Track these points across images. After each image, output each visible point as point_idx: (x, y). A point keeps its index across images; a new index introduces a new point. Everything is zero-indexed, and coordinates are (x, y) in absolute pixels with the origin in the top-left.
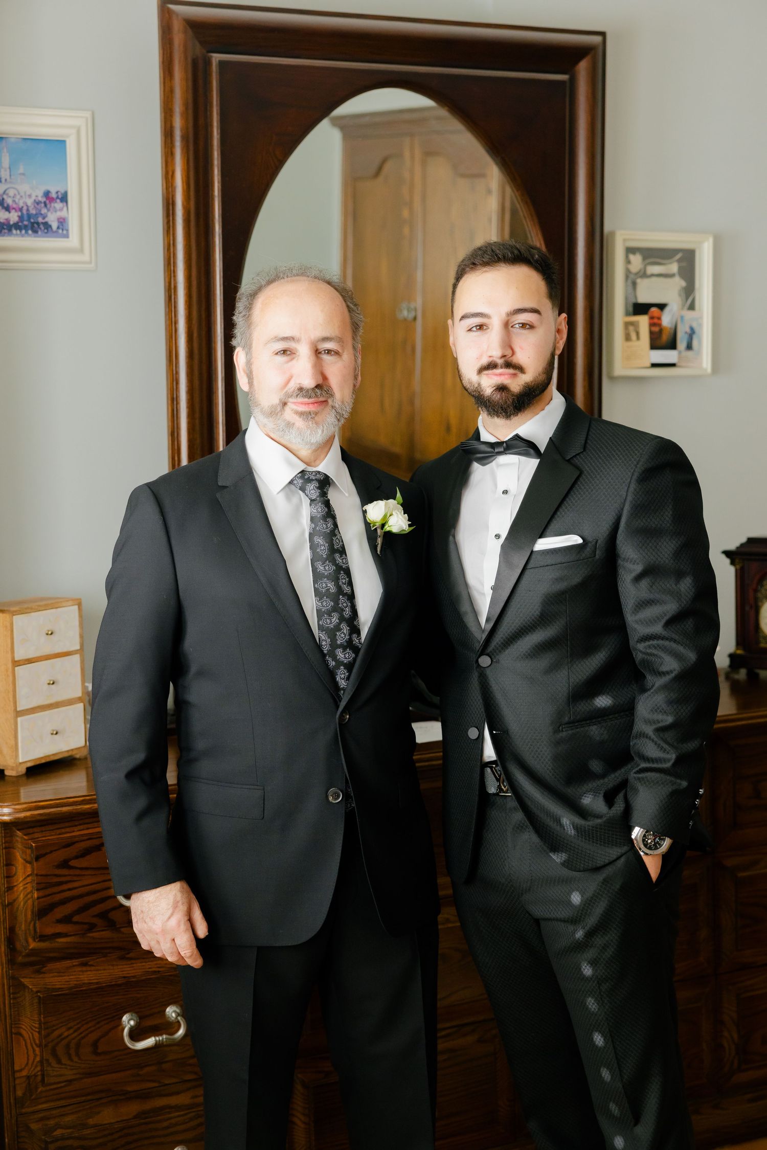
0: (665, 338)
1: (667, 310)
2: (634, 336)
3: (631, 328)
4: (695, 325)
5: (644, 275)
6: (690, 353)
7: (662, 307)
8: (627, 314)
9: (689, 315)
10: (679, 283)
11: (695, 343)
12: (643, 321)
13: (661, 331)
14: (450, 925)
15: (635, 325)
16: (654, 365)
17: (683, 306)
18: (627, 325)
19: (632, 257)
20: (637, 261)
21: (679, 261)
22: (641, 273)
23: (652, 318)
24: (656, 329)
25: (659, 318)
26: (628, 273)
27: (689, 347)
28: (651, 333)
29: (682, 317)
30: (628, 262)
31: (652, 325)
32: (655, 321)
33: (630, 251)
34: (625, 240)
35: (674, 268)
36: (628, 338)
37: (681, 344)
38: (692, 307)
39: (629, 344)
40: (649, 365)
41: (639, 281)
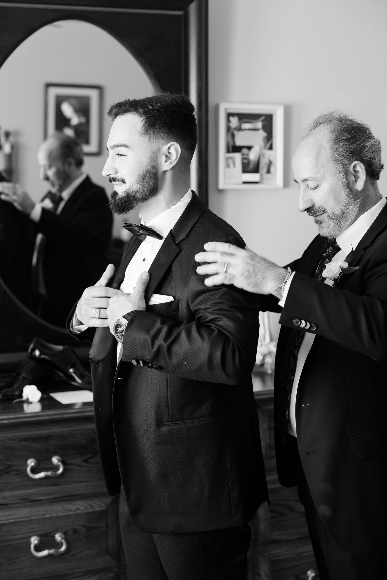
0: (251, 166)
1: (253, 150)
2: (231, 165)
3: (230, 161)
4: (272, 159)
5: (239, 129)
6: (268, 176)
7: (249, 148)
8: (228, 152)
9: (268, 153)
10: (262, 134)
11: (272, 169)
12: (237, 157)
13: (249, 163)
14: (79, 512)
15: (233, 159)
16: (245, 183)
17: (265, 146)
18: (227, 159)
19: (232, 119)
20: (234, 122)
21: (263, 121)
22: (239, 128)
23: (243, 155)
24: (245, 161)
25: (248, 155)
26: (229, 129)
27: (268, 171)
28: (243, 164)
29: (264, 155)
30: (228, 121)
31: (243, 159)
32: (245, 156)
33: (229, 115)
34: (226, 109)
35: (259, 125)
36: (228, 166)
37: (263, 169)
38: (271, 148)
39: (228, 170)
40: (241, 181)
41: (236, 133)
